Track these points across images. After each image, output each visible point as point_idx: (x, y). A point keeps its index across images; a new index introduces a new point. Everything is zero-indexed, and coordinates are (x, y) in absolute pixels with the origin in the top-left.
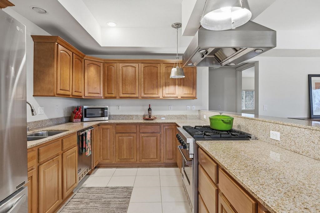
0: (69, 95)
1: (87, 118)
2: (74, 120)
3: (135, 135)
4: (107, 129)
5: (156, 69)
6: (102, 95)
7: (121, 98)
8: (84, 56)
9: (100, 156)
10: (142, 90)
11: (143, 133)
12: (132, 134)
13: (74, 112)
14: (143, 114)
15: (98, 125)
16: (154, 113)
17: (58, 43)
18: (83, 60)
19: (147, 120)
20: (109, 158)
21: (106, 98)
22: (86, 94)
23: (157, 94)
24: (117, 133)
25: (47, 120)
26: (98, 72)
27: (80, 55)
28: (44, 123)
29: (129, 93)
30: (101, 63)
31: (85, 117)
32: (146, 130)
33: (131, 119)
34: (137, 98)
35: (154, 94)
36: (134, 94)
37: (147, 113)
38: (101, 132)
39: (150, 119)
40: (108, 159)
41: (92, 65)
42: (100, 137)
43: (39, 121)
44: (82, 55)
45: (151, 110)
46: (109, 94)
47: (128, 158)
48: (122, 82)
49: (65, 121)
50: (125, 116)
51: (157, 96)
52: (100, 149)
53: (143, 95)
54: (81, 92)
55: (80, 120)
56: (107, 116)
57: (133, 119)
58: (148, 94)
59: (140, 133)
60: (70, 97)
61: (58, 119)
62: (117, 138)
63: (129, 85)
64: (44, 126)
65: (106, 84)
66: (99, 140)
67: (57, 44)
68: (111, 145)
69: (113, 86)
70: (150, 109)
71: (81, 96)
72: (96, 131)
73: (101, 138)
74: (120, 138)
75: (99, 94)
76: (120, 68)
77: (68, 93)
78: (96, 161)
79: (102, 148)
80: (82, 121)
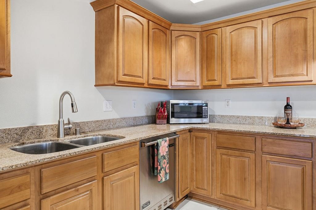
0: (143, 84)
1: (176, 118)
2: (158, 121)
3: (252, 155)
4: (203, 138)
5: (302, 21)
6: (198, 84)
7: (229, 86)
8: (170, 26)
9: (192, 181)
10: (271, 68)
11: (271, 154)
12: (246, 154)
13: (157, 110)
14: (274, 116)
15: (190, 131)
16: (298, 115)
17: (119, 5)
18: (168, 32)
19: (281, 127)
20: (206, 188)
21: (205, 88)
22: (174, 83)
23: (306, 74)
24: (219, 147)
25: (117, 119)
26: (193, 47)
27: (163, 24)
28: (112, 123)
29: (243, 76)
30: (197, 33)
31: (173, 116)
32: (276, 149)
33: (249, 124)
34: (259, 85)
35: (297, 75)
36: (254, 78)
37: (282, 114)
38: (193, 143)
39: (287, 125)
40: (205, 190)
41: (183, 37)
42: (193, 150)
43: (105, 121)
44: (165, 23)
45: (291, 108)
46: (209, 80)
47: (239, 196)
48: (232, 59)
49: (147, 121)
50: (238, 117)
51: (305, 78)
52: (192, 169)
53: (272, 79)
54: (165, 80)
55: (165, 121)
56: (206, 117)
57: (253, 124)
58: (282, 76)
59: (263, 152)
60: (145, 86)
61: (135, 118)
62: (219, 156)
63: (244, 62)
64: (111, 127)
65: (205, 66)
66: (190, 156)
67: (118, 7)
68: (209, 166)
69: (216, 67)
70: (288, 107)
71: (167, 86)
72: (184, 140)
73: (194, 153)
74: (224, 157)
75: (193, 81)
76: (228, 34)
77: (139, 80)
78: (183, 189)
79: (195, 168)
80: (168, 122)
